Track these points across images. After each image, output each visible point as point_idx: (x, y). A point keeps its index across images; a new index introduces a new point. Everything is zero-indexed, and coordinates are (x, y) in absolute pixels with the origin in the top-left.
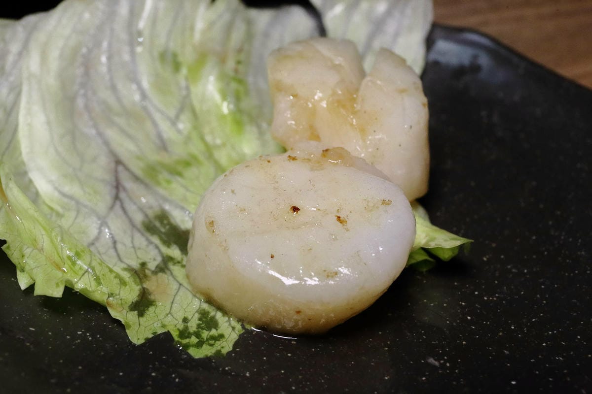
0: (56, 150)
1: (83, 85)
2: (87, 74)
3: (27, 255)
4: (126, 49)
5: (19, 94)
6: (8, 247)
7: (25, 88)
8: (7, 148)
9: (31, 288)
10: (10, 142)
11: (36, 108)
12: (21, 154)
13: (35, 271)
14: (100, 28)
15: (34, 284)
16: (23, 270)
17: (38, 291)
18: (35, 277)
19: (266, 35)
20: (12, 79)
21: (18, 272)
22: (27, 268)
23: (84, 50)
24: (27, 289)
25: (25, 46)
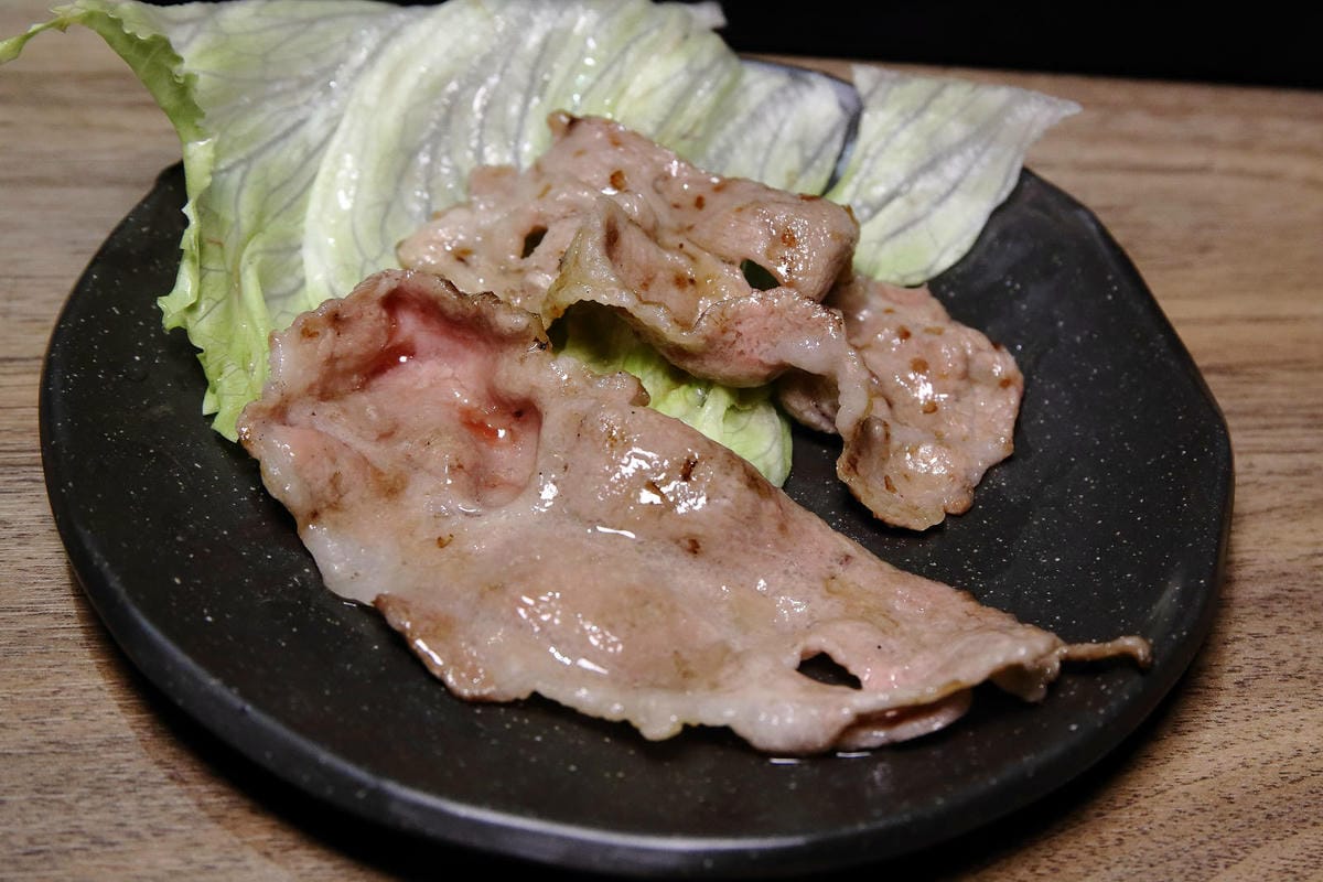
0: (353, 226)
1: (436, 137)
2: (446, 121)
3: (226, 374)
4: (518, 99)
5: (334, 130)
6: (205, 358)
7: (344, 125)
8: (287, 207)
9: (212, 416)
10: (296, 198)
11: (349, 161)
12: (303, 219)
13: (225, 397)
14: (487, 60)
15: (216, 414)
16: (214, 391)
17: (217, 425)
18: (222, 405)
19: (756, 117)
20: (334, 104)
21: (208, 391)
22: (219, 390)
23: (453, 86)
24: (207, 416)
25: (373, 57)
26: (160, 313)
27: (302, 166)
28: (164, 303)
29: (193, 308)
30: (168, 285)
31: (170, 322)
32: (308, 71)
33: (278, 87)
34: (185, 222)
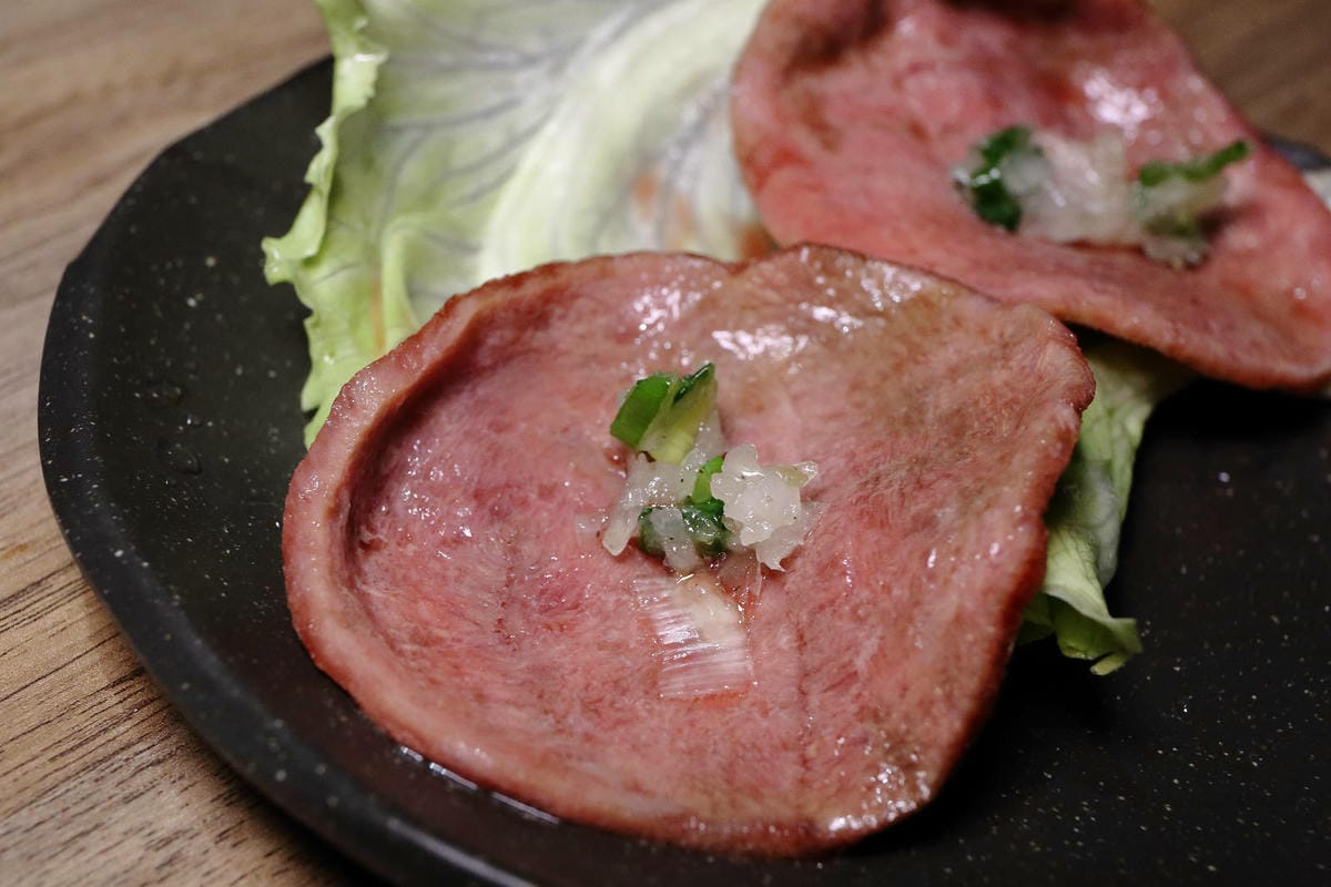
26: (262, 256)
27: (502, 152)
28: (272, 247)
29: (310, 262)
30: (282, 224)
31: (275, 272)
32: (533, 45)
33: (493, 57)
34: (317, 146)
